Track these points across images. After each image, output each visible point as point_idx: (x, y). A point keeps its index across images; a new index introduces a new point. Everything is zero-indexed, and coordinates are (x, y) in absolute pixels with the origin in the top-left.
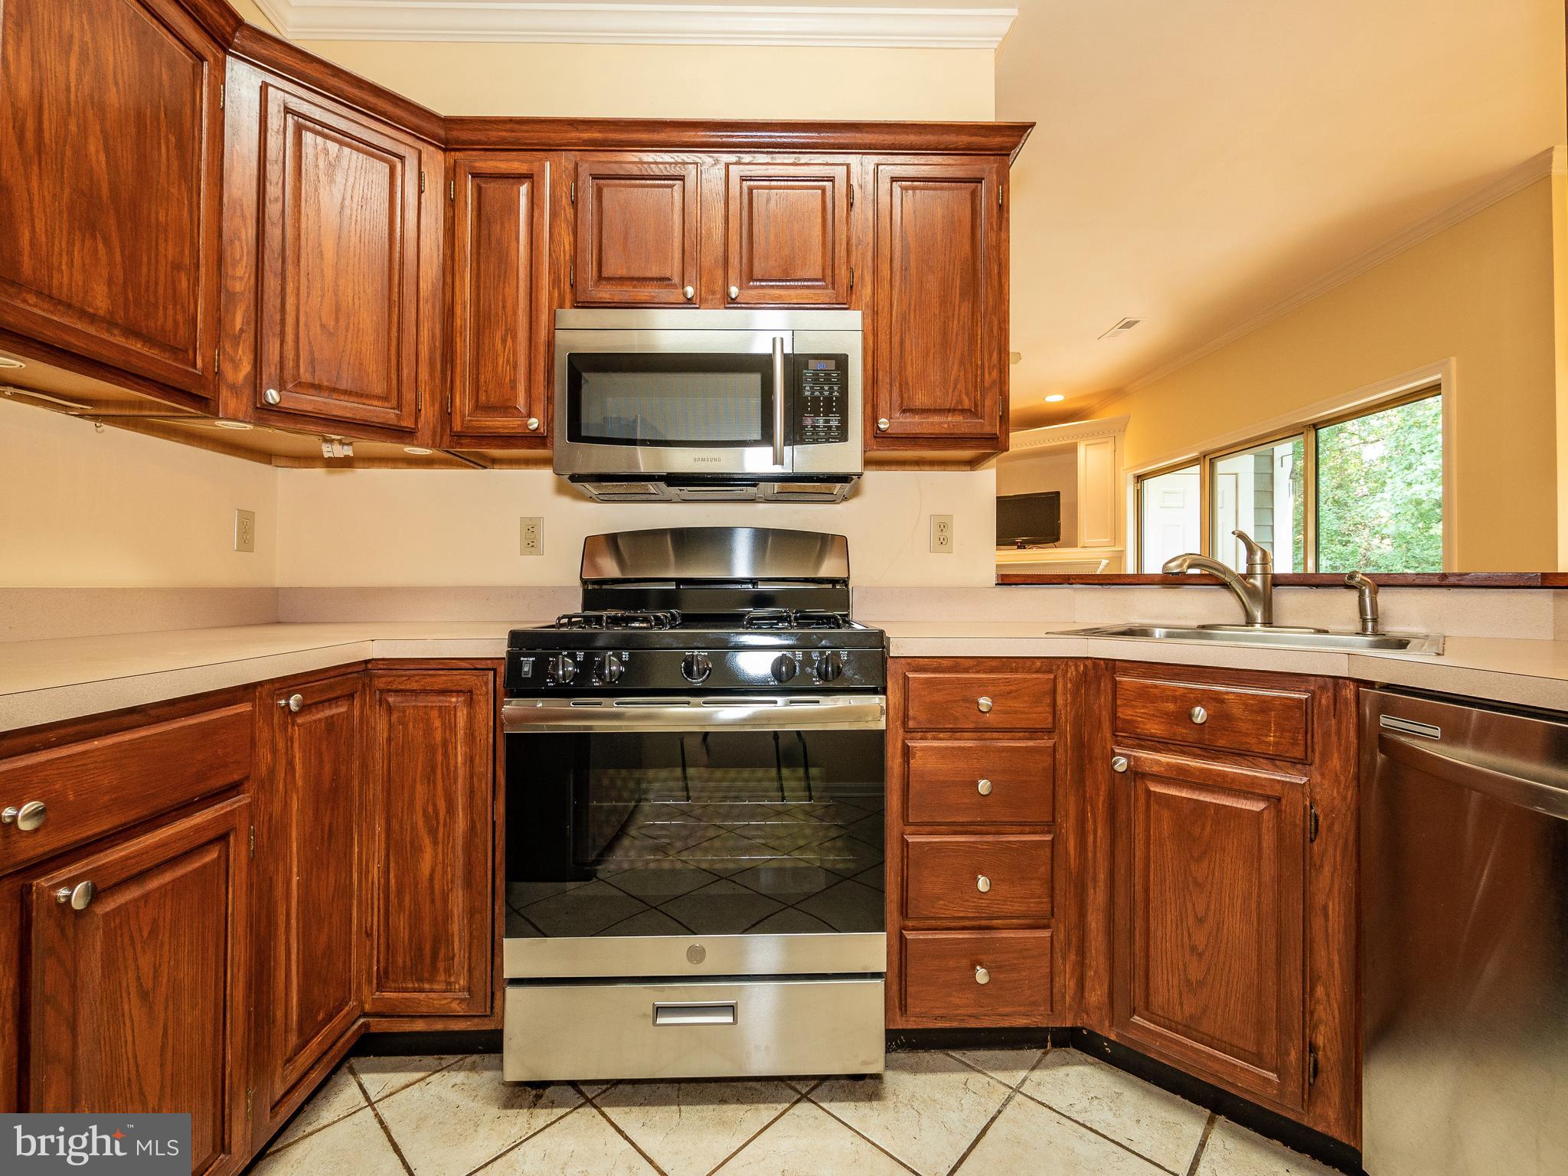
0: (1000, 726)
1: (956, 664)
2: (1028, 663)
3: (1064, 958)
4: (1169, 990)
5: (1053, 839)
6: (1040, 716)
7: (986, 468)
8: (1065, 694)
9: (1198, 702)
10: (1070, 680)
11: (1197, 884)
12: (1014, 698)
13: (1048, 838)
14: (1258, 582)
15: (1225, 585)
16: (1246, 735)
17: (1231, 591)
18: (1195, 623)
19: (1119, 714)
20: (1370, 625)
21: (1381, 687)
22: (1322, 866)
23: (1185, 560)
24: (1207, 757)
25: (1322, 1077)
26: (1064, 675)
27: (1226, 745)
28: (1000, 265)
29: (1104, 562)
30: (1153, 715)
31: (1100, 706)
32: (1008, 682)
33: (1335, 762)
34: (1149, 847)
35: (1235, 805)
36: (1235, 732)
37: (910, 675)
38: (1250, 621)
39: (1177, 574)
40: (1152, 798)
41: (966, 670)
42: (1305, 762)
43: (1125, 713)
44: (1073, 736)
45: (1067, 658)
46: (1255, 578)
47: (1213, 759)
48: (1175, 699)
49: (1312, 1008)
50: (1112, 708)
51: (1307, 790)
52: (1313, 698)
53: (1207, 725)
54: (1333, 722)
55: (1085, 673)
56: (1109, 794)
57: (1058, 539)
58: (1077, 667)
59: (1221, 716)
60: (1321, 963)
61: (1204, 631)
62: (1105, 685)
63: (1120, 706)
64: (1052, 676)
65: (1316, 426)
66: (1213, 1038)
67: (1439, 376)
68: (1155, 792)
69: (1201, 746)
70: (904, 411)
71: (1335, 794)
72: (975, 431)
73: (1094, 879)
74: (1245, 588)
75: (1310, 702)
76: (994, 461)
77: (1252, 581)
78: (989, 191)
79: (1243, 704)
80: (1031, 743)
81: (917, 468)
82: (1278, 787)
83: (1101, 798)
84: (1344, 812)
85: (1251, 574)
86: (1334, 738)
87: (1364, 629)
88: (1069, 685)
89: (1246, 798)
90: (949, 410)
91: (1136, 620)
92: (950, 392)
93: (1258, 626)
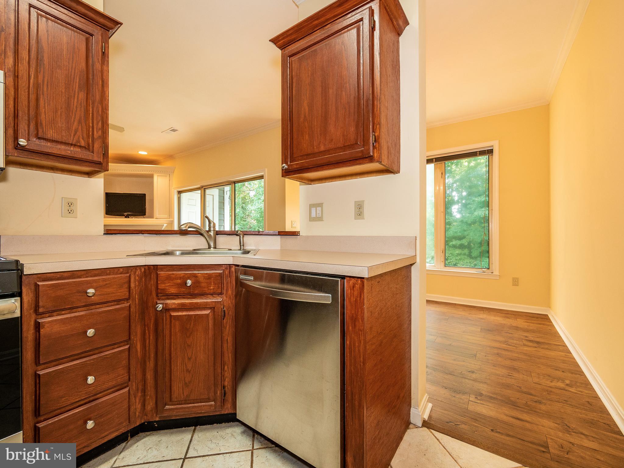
0: (101, 301)
1: (73, 274)
2: (116, 270)
3: (135, 397)
4: (179, 390)
5: (129, 347)
6: (123, 293)
7: (96, 178)
8: (135, 282)
9: (189, 278)
10: (138, 275)
11: (189, 346)
12: (108, 287)
13: (127, 347)
14: (212, 233)
15: (202, 234)
16: (204, 288)
17: (203, 237)
18: (192, 249)
19: (159, 287)
20: (242, 247)
21: (241, 266)
22: (226, 327)
23: (187, 225)
24: (192, 298)
25: (227, 395)
26: (135, 273)
27: (198, 292)
28: (103, 81)
29: (165, 225)
30: (173, 286)
31: (151, 284)
32: (104, 280)
33: (230, 292)
34: (171, 338)
35: (201, 313)
36: (201, 287)
37: (40, 283)
38: (210, 247)
39: (184, 230)
40: (172, 318)
41: (80, 277)
42: (221, 294)
43: (161, 286)
44: (139, 300)
45: (136, 266)
46: (211, 232)
47: (194, 298)
48: (180, 278)
49: (224, 373)
50: (156, 285)
51: (222, 303)
52: (224, 272)
53: (191, 286)
54: (229, 279)
55: (145, 272)
56: (155, 321)
57: (145, 214)
58: (141, 270)
59: (196, 283)
60: (226, 359)
61: (194, 252)
62: (153, 276)
63: (160, 284)
64: (128, 275)
65: (235, 183)
66: (194, 400)
67: (263, 173)
68: (173, 315)
69: (190, 294)
70: (39, 138)
71: (230, 302)
72: (88, 158)
73: (149, 358)
74: (208, 236)
75: (223, 273)
76: (102, 174)
77: (210, 233)
78: (97, 42)
79: (203, 277)
80: (117, 307)
81: (52, 171)
82: (214, 304)
83: (152, 323)
84: (232, 307)
85: (209, 231)
86: (229, 284)
87: (241, 248)
88: (137, 278)
89: (204, 310)
90: (72, 145)
91: (170, 248)
92: (72, 135)
93: (212, 249)
